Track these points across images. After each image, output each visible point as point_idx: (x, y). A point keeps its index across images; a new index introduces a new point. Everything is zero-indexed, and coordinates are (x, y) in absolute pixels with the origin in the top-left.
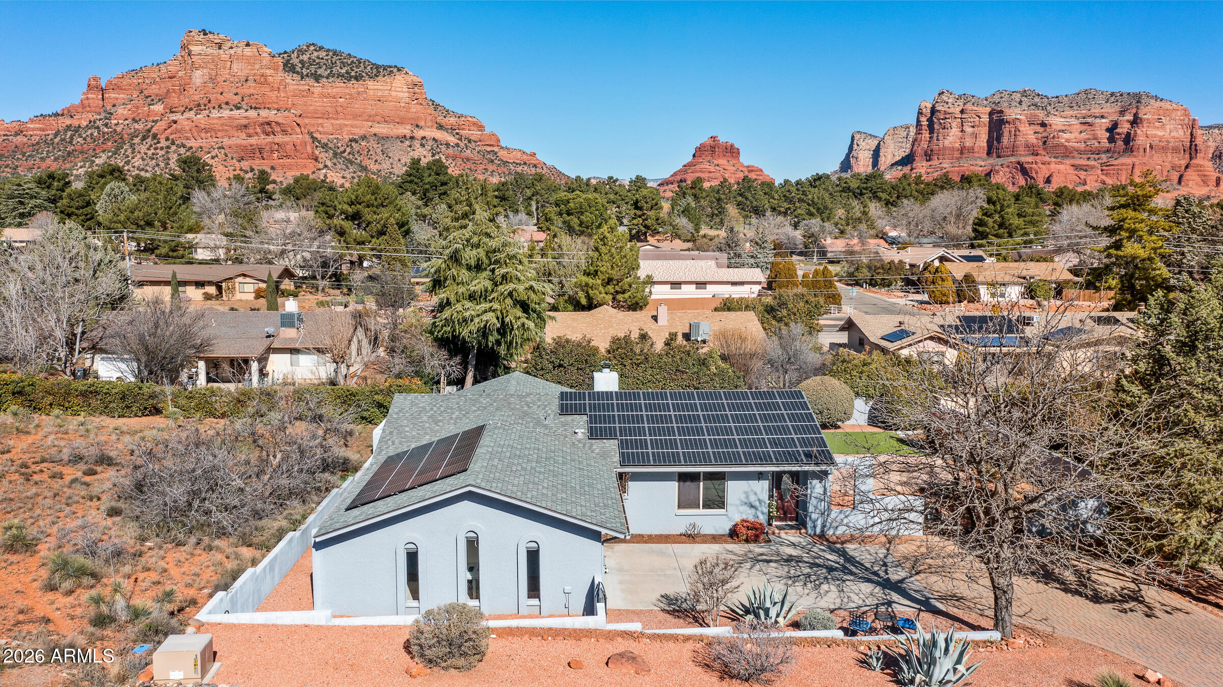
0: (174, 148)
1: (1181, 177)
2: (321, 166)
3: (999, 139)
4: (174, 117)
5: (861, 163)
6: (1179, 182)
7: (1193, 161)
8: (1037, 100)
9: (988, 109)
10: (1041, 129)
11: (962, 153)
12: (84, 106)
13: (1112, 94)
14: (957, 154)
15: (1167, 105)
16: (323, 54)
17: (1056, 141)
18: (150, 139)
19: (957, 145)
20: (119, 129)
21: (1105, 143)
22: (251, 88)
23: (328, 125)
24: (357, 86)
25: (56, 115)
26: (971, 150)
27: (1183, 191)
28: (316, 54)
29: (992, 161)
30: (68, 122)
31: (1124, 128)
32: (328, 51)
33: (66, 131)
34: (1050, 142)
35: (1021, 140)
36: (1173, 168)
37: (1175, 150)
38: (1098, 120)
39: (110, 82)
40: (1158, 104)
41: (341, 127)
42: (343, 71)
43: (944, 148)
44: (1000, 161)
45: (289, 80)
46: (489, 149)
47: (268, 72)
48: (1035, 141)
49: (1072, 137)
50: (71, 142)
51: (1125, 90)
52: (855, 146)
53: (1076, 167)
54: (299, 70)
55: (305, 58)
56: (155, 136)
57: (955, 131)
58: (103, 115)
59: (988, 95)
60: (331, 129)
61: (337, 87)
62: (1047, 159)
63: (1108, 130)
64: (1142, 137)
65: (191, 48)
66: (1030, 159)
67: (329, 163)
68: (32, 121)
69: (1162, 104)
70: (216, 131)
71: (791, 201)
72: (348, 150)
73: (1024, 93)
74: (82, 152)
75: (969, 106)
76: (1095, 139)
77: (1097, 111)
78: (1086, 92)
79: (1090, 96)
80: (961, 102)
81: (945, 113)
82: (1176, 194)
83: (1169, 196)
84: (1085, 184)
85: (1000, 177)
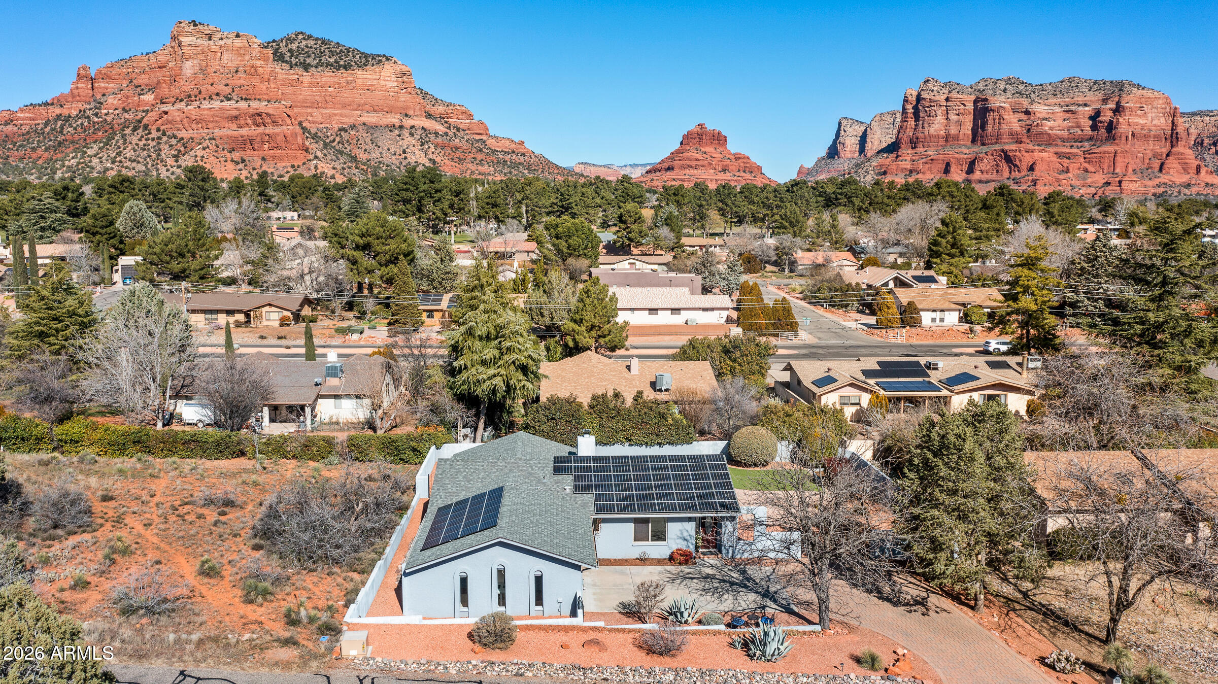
0: (165, 139)
1: (1162, 165)
2: (312, 157)
3: (983, 127)
4: (164, 108)
5: (848, 149)
6: (1161, 170)
7: (1174, 149)
8: (1021, 87)
9: (973, 97)
10: (1024, 117)
11: (947, 141)
12: (73, 95)
13: (1095, 83)
14: (942, 142)
15: (1149, 94)
16: (311, 43)
17: (1039, 129)
18: (140, 130)
19: (942, 133)
20: (109, 119)
21: (1088, 131)
22: (241, 79)
23: (317, 115)
24: (346, 75)
25: (46, 104)
26: (956, 138)
28: (304, 43)
29: (977, 148)
30: (58, 111)
31: (1107, 116)
32: (317, 39)
33: (56, 120)
34: (1034, 130)
35: (1005, 128)
36: (1155, 156)
37: (1157, 138)
38: (1081, 108)
39: (100, 72)
40: (1141, 92)
41: (330, 116)
42: (332, 60)
43: (930, 136)
44: (985, 149)
45: (278, 70)
46: (478, 137)
47: (259, 63)
48: (1019, 129)
49: (1056, 125)
50: (61, 132)
51: (1108, 78)
52: (842, 133)
53: (1059, 155)
54: (288, 59)
55: (294, 46)
56: (146, 127)
57: (940, 119)
58: (92, 105)
59: (974, 83)
60: (320, 118)
61: (327, 76)
62: (1030, 146)
63: (1091, 118)
64: (1124, 125)
65: (182, 39)
66: (1013, 147)
67: (319, 154)
68: (21, 110)
69: (1144, 92)
70: (207, 122)
71: (769, 207)
72: (338, 139)
73: (1009, 81)
74: (72, 142)
75: (954, 94)
76: (1078, 126)
77: (1080, 99)
78: (1070, 80)
79: (1074, 84)
80: (946, 90)
81: (931, 101)
82: (1157, 181)
83: (1150, 183)
84: (1068, 171)
85: (985, 164)
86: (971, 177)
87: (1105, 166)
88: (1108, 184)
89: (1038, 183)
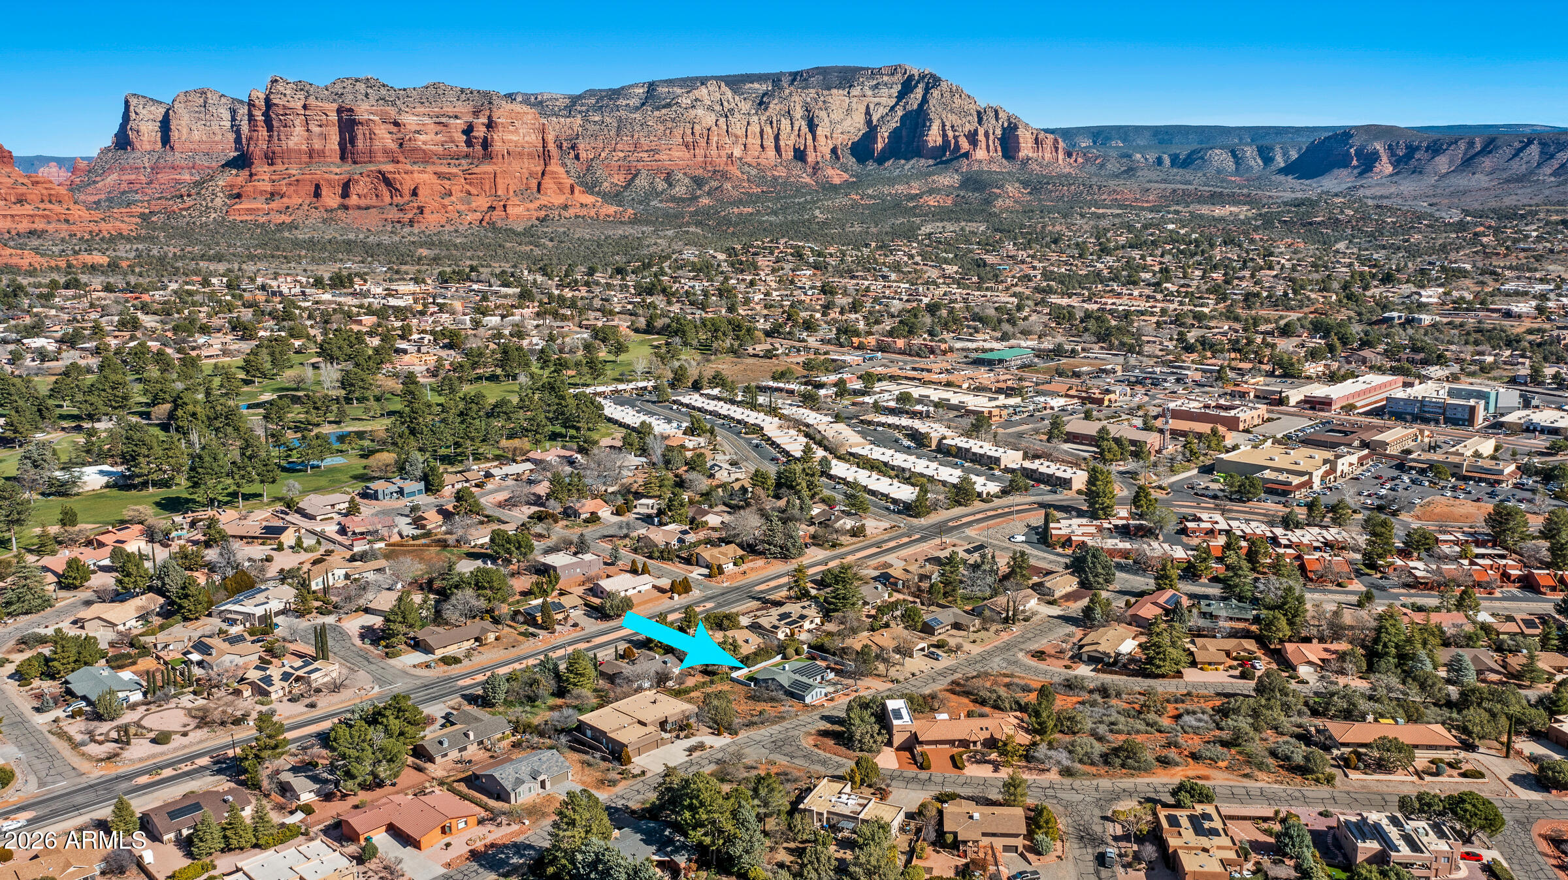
1: (539, 184)
3: (353, 140)
5: (145, 138)
6: (539, 191)
7: (548, 168)
8: (383, 92)
9: (335, 106)
10: (394, 129)
11: (311, 157)
13: (462, 91)
14: (305, 158)
15: (518, 108)
17: (413, 144)
19: (304, 147)
21: (463, 148)
26: (322, 153)
27: (543, 200)
29: (348, 167)
31: (480, 132)
34: (407, 145)
35: (378, 144)
36: (531, 175)
37: (530, 156)
38: (452, 121)
40: (510, 106)
43: (289, 150)
44: (358, 168)
48: (391, 144)
49: (428, 140)
51: (474, 87)
52: (133, 115)
53: (439, 175)
57: (299, 130)
59: (328, 83)
62: (409, 167)
63: (464, 132)
64: (498, 142)
66: (391, 168)
69: (513, 106)
73: (367, 83)
75: (312, 101)
76: (452, 141)
77: (449, 110)
78: (435, 86)
79: (440, 91)
80: (301, 95)
81: (285, 107)
82: (537, 204)
83: (532, 206)
84: (450, 195)
85: (361, 187)
86: (347, 202)
87: (487, 188)
88: (492, 208)
89: (426, 211)
